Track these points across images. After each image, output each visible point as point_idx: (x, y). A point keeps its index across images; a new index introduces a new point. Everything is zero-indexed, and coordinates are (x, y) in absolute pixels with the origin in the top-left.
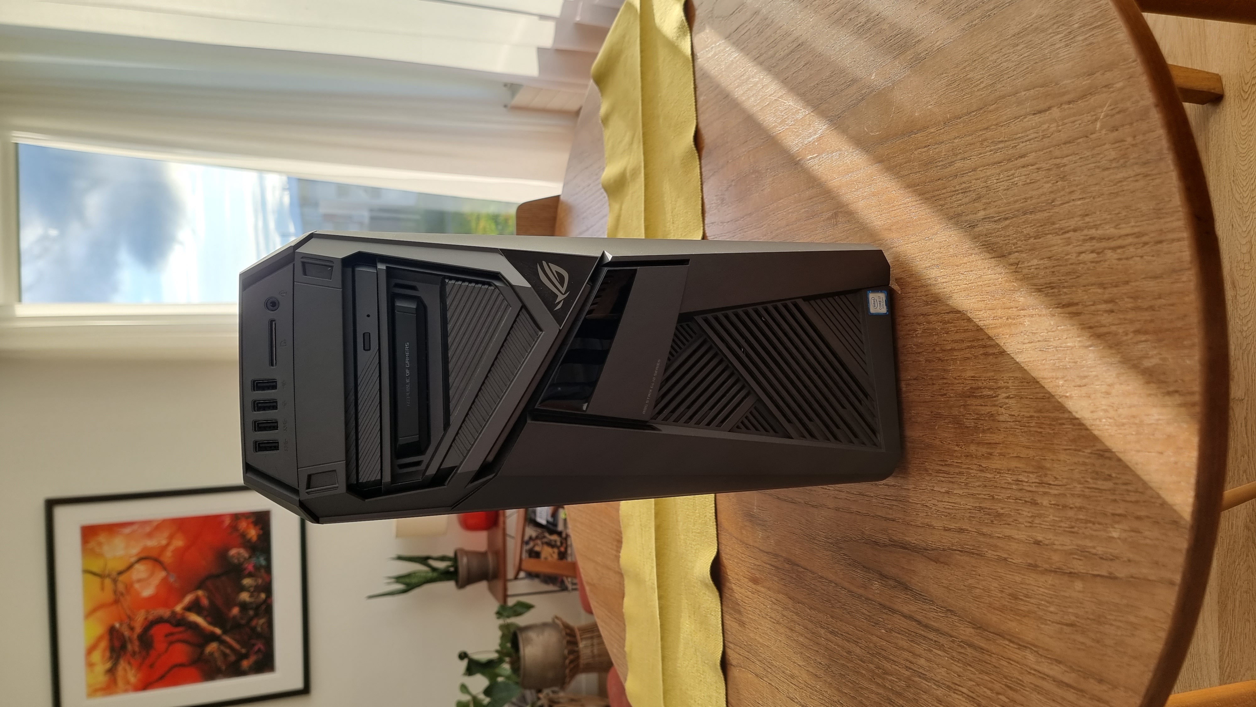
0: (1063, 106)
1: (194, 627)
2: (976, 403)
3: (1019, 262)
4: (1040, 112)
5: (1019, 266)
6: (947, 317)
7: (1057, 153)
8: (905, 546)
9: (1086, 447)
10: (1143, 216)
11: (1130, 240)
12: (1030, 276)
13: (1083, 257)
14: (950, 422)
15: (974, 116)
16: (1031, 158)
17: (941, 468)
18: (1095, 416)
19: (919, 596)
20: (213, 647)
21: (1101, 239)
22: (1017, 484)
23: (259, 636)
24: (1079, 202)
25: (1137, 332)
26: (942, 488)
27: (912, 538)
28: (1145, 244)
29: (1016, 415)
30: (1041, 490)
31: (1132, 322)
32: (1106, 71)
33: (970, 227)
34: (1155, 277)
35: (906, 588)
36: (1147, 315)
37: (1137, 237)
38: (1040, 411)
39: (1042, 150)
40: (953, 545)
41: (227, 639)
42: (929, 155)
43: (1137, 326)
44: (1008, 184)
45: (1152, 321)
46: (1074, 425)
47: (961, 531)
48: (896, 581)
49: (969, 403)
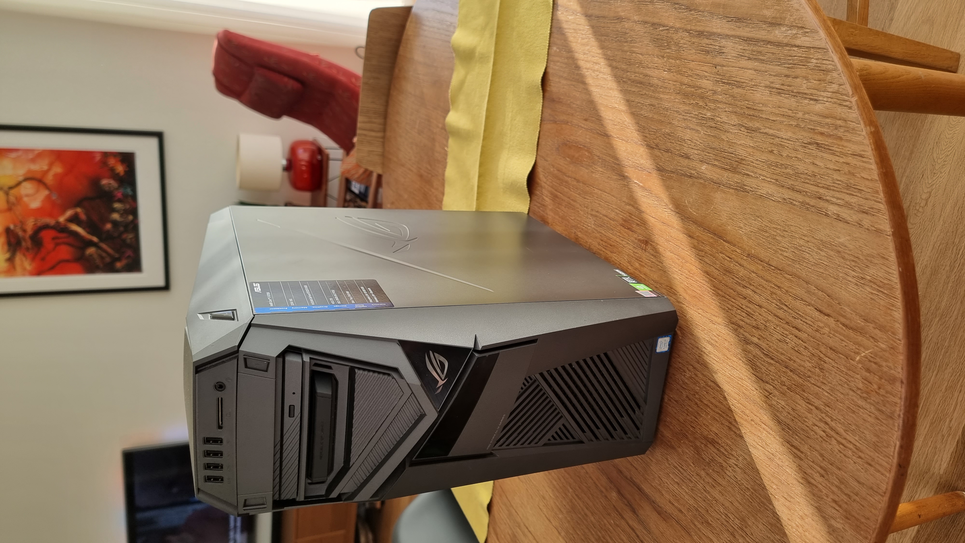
0: (839, 323)
1: (75, 234)
2: (714, 450)
3: (772, 393)
4: (821, 311)
5: (770, 395)
6: (710, 383)
7: (823, 349)
8: (640, 489)
9: (777, 534)
10: (865, 440)
11: (851, 446)
12: (776, 408)
13: (815, 428)
14: (692, 446)
15: (773, 270)
16: (803, 336)
17: (678, 467)
18: (790, 523)
19: (641, 522)
20: (91, 250)
21: (832, 429)
22: (726, 517)
23: (129, 246)
24: (826, 394)
25: (835, 501)
26: (675, 478)
27: (646, 488)
28: (860, 457)
29: (738, 479)
30: (740, 532)
31: (833, 492)
32: (877, 328)
33: (744, 340)
34: (859, 482)
35: (634, 511)
36: (845, 498)
37: (856, 449)
38: (755, 490)
39: (813, 338)
40: (672, 514)
41: (104, 246)
42: (730, 265)
43: (837, 499)
44: (782, 338)
45: (846, 503)
46: (774, 516)
47: (680, 511)
48: (628, 502)
49: (709, 446)
